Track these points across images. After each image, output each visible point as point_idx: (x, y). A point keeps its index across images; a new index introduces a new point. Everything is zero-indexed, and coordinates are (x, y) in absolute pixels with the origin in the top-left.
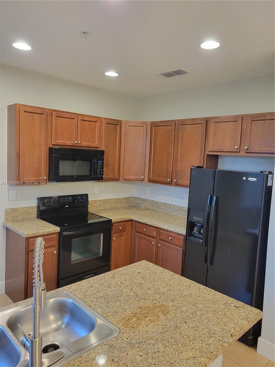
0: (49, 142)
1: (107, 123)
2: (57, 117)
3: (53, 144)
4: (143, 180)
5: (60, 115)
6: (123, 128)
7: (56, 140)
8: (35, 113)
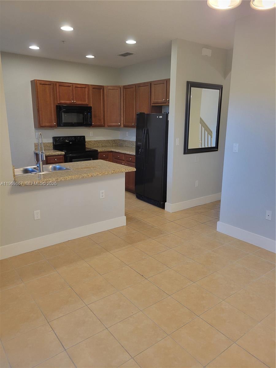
0: (56, 102)
1: (93, 88)
2: (60, 86)
3: (58, 103)
4: (120, 126)
5: (61, 84)
6: (105, 91)
7: (60, 100)
8: (46, 84)
